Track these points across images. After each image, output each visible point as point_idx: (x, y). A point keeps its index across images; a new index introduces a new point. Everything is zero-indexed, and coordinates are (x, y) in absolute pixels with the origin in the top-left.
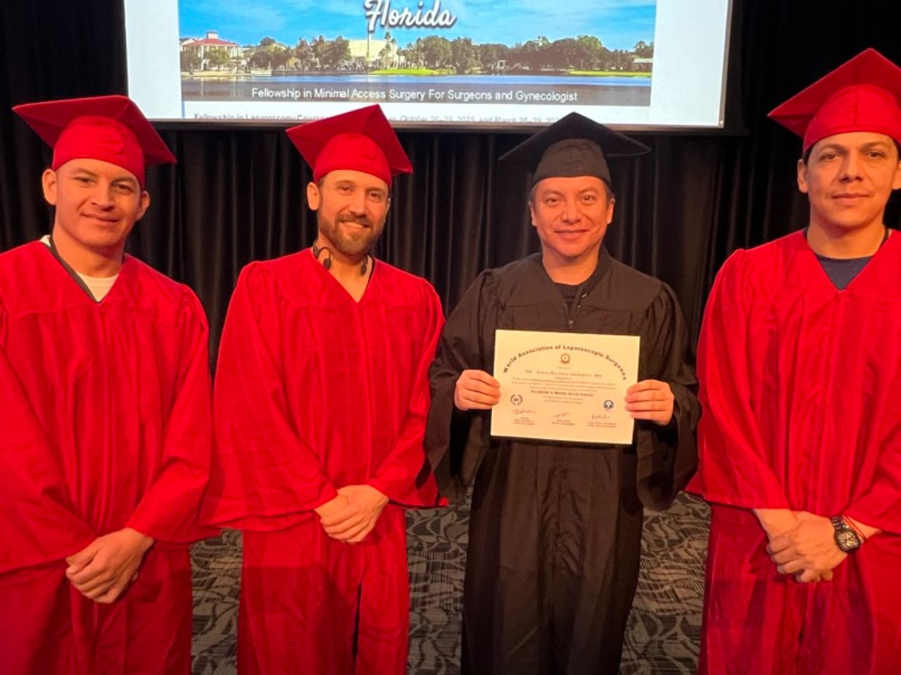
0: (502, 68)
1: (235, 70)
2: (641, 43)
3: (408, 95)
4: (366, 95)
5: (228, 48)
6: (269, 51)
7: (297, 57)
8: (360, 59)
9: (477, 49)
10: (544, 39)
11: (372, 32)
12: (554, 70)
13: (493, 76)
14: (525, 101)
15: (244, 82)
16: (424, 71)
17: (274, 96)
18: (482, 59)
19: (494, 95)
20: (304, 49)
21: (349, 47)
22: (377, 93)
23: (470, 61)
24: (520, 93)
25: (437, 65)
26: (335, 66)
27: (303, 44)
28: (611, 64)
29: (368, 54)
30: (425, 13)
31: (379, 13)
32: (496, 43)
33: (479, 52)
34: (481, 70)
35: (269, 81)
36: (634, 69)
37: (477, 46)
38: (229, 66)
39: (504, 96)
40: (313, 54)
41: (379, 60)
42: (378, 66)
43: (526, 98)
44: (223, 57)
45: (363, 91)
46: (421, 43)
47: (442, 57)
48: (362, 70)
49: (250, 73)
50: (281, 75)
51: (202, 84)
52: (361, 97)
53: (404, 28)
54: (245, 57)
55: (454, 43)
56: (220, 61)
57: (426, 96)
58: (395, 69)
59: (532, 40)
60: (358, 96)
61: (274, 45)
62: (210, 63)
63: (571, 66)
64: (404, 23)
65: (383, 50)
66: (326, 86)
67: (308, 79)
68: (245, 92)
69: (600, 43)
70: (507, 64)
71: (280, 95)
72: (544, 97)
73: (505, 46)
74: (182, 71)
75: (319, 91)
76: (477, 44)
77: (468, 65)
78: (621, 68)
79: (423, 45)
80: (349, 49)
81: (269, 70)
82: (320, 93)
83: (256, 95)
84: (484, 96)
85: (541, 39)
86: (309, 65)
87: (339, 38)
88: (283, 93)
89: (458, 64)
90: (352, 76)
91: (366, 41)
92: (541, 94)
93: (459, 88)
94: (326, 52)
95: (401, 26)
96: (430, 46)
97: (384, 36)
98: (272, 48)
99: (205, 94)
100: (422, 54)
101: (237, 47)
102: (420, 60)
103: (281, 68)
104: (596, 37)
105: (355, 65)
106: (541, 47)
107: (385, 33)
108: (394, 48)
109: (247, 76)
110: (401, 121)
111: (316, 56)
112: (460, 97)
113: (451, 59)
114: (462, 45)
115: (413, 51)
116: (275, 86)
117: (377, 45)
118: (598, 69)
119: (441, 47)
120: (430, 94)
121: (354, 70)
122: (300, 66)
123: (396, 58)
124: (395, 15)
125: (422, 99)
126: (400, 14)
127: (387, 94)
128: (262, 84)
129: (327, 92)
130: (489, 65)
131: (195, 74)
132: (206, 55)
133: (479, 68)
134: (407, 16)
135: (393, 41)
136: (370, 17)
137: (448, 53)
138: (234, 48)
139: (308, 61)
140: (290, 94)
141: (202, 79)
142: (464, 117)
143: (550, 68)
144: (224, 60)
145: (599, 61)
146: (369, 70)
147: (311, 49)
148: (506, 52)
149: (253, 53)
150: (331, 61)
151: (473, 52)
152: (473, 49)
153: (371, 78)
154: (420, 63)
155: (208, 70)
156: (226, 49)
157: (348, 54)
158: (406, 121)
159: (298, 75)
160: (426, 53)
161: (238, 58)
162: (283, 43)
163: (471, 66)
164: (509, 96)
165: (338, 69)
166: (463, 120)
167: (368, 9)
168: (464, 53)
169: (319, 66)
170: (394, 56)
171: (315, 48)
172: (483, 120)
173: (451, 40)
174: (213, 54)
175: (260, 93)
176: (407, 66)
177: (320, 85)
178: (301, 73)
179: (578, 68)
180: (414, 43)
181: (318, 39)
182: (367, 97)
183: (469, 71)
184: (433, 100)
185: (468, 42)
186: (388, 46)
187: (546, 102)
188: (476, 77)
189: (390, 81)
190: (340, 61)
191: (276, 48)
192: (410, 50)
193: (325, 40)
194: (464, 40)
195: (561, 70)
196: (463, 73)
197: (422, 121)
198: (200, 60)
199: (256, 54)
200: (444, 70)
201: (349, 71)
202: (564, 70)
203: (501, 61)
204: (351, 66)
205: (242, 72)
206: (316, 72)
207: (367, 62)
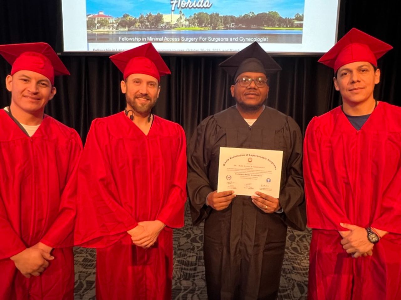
0: (233, 26)
1: (111, 28)
2: (298, 14)
4: (171, 39)
5: (109, 19)
6: (126, 20)
7: (139, 23)
8: (168, 23)
9: (222, 18)
10: (253, 13)
11: (174, 11)
12: (257, 27)
13: (229, 30)
14: (244, 42)
15: (115, 34)
16: (197, 28)
17: (129, 41)
18: (224, 23)
19: (229, 39)
20: (143, 19)
21: (163, 18)
22: (176, 38)
23: (218, 23)
24: (241, 38)
25: (203, 25)
26: (156, 27)
27: (142, 17)
28: (283, 24)
29: (171, 20)
30: (198, 2)
31: (177, 2)
32: (230, 15)
33: (222, 19)
34: (223, 28)
36: (294, 27)
38: (108, 27)
39: (234, 39)
40: (147, 21)
41: (177, 24)
42: (176, 26)
43: (244, 40)
45: (170, 37)
46: (196, 15)
47: (205, 22)
48: (169, 28)
49: (118, 30)
53: (188, 8)
54: (116, 23)
55: (211, 16)
57: (198, 40)
58: (184, 27)
59: (247, 14)
60: (167, 40)
61: (129, 17)
62: (100, 25)
63: (265, 25)
64: (188, 6)
65: (179, 18)
67: (144, 32)
68: (116, 39)
69: (279, 15)
70: (235, 25)
71: (131, 40)
72: (252, 40)
73: (234, 16)
74: (87, 29)
75: (149, 38)
76: (221, 16)
77: (217, 25)
78: (289, 26)
80: (163, 19)
81: (127, 29)
84: (225, 39)
85: (251, 13)
86: (145, 26)
87: (158, 14)
88: (133, 39)
89: (213, 25)
91: (170, 15)
94: (153, 20)
95: (186, 8)
96: (200, 17)
98: (128, 18)
100: (196, 20)
101: (112, 18)
102: (195, 23)
103: (132, 27)
104: (277, 12)
105: (166, 26)
106: (251, 17)
107: (180, 11)
108: (184, 18)
109: (117, 31)
110: (187, 51)
111: (148, 22)
112: (214, 40)
113: (210, 23)
114: (215, 16)
115: (192, 19)
116: (129, 36)
117: (176, 16)
118: (277, 26)
119: (205, 17)
120: (200, 39)
121: (165, 28)
122: (140, 27)
123: (184, 23)
124: (184, 3)
125: (196, 41)
126: (186, 2)
127: (180, 39)
128: (123, 35)
129: (153, 38)
130: (227, 25)
131: (93, 31)
132: (98, 22)
133: (222, 27)
134: (189, 3)
135: (183, 15)
136: (173, 4)
137: (208, 20)
139: (144, 24)
142: (216, 49)
143: (255, 26)
144: (106, 24)
145: (278, 23)
146: (172, 28)
148: (234, 19)
149: (119, 21)
150: (155, 24)
151: (220, 19)
152: (220, 18)
153: (173, 32)
154: (196, 25)
155: (99, 29)
156: (107, 19)
157: (162, 21)
158: (189, 51)
159: (140, 31)
160: (198, 20)
161: (113, 23)
162: (133, 16)
163: (219, 26)
164: (236, 39)
165: (158, 28)
166: (215, 51)
168: (216, 20)
169: (149, 26)
170: (183, 21)
171: (147, 18)
172: (224, 51)
173: (210, 14)
174: (101, 22)
175: (123, 39)
176: (189, 26)
177: (150, 35)
178: (141, 29)
179: (268, 26)
180: (193, 16)
181: (149, 14)
182: (171, 40)
183: (218, 28)
184: (202, 42)
185: (217, 15)
186: (181, 17)
188: (221, 30)
189: (182, 33)
190: (159, 24)
191: (130, 18)
192: (191, 19)
193: (152, 15)
194: (216, 14)
195: (260, 27)
196: (215, 29)
197: (196, 51)
198: (96, 24)
199: (121, 21)
200: (206, 28)
201: (163, 28)
202: (262, 27)
203: (232, 23)
204: (164, 26)
205: (114, 29)
206: (148, 29)
207: (171, 24)
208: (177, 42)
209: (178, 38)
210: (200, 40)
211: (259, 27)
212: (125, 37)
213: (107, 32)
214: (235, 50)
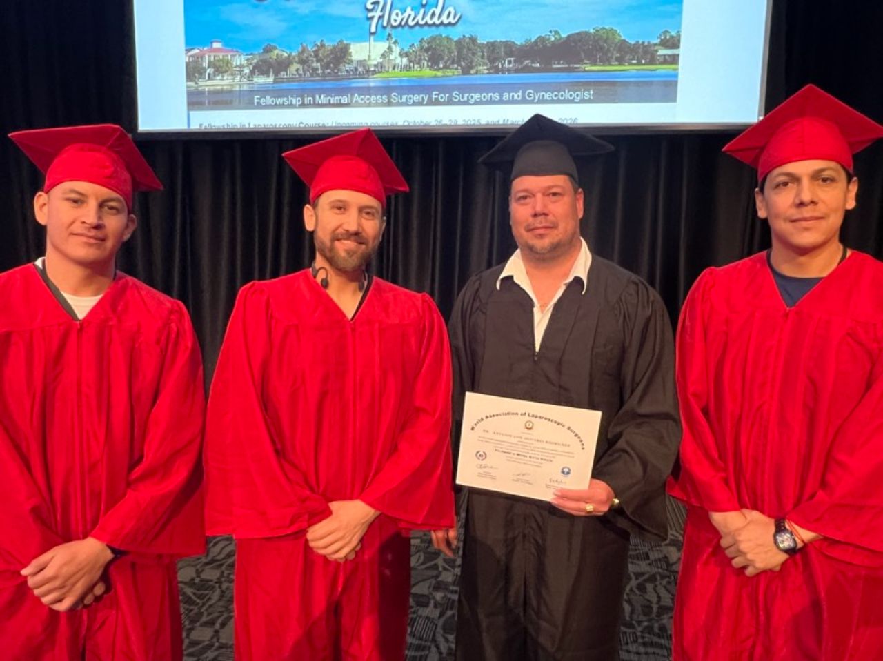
0: (511, 66)
1: (238, 78)
2: (666, 32)
3: (410, 98)
4: (368, 99)
5: (232, 56)
6: (270, 58)
7: (298, 63)
8: (362, 63)
9: (484, 48)
10: (557, 32)
11: (374, 34)
12: (567, 66)
13: (500, 75)
14: (536, 101)
15: (246, 91)
16: (428, 72)
18: (489, 58)
19: (501, 96)
20: (305, 55)
21: (350, 51)
22: (379, 97)
23: (476, 60)
24: (530, 93)
25: (441, 66)
26: (336, 71)
27: (304, 50)
28: (631, 57)
29: (369, 56)
30: (428, 11)
31: (381, 14)
32: (504, 40)
34: (487, 69)
35: (271, 88)
36: (658, 62)
37: (483, 44)
38: (232, 74)
39: (513, 96)
40: (315, 59)
41: (381, 63)
42: (380, 70)
43: (537, 98)
44: (227, 66)
46: (424, 43)
47: (446, 58)
48: (363, 74)
50: (283, 82)
51: (207, 94)
52: (363, 102)
54: (248, 65)
55: (459, 42)
56: (224, 70)
57: (430, 99)
58: (397, 71)
59: (543, 35)
60: (360, 101)
61: (276, 52)
62: (214, 72)
63: (585, 61)
64: (407, 23)
65: (385, 51)
66: (327, 92)
69: (619, 35)
70: (515, 61)
72: (556, 96)
73: (513, 42)
74: (187, 81)
75: (320, 97)
76: (482, 42)
77: (474, 64)
78: (643, 61)
79: (426, 45)
80: (351, 53)
81: (271, 77)
82: (321, 99)
83: (258, 103)
84: (491, 96)
85: (553, 33)
86: (311, 71)
87: (340, 41)
89: (462, 63)
90: (354, 80)
91: (367, 44)
92: (552, 93)
93: (463, 89)
94: (328, 55)
95: (403, 27)
96: (434, 47)
97: (386, 37)
98: (274, 54)
99: (209, 103)
100: (426, 55)
101: (240, 55)
102: (423, 61)
103: (283, 74)
104: (614, 28)
105: (356, 69)
106: (554, 41)
107: (387, 34)
108: (397, 50)
109: (249, 84)
110: (404, 126)
111: (317, 61)
112: (465, 99)
113: (456, 59)
114: (467, 44)
115: (416, 52)
117: (380, 47)
118: (617, 63)
119: (445, 46)
120: (434, 97)
121: (355, 74)
122: (301, 72)
124: (397, 15)
125: (425, 103)
126: (402, 14)
127: (389, 98)
128: (264, 92)
129: (328, 98)
130: (497, 64)
131: (200, 84)
132: (211, 64)
133: (485, 67)
134: (410, 15)
135: (395, 42)
136: (372, 18)
137: (453, 52)
138: (237, 56)
139: (309, 67)
140: (291, 101)
141: (207, 89)
142: (469, 120)
143: (563, 64)
144: (227, 69)
145: (618, 55)
146: (370, 73)
147: (313, 54)
148: (514, 49)
149: (255, 61)
150: (332, 65)
151: (479, 50)
152: (479, 47)
153: (373, 82)
154: (424, 64)
155: (212, 79)
156: (229, 57)
157: (349, 58)
158: (409, 125)
159: (299, 81)
160: (430, 53)
161: (241, 66)
162: (284, 49)
163: (476, 65)
165: (339, 74)
166: (469, 123)
167: (369, 11)
168: (470, 52)
169: (320, 71)
170: (396, 58)
171: (316, 54)
173: (455, 39)
174: (217, 64)
175: (262, 101)
176: (410, 68)
178: (302, 79)
179: (594, 63)
180: (417, 44)
181: (319, 44)
182: (368, 102)
183: (475, 70)
184: (437, 103)
185: (473, 40)
186: (390, 48)
187: (559, 101)
189: (392, 84)
190: (341, 65)
191: (277, 55)
192: (413, 51)
193: (326, 45)
194: (470, 38)
195: (576, 66)
196: (468, 73)
197: (425, 125)
198: (205, 70)
199: (258, 62)
200: (448, 70)
201: (350, 75)
202: (578, 66)
203: (509, 59)
204: (352, 70)
205: (245, 80)
206: (317, 78)
207: (368, 65)
208: (383, 105)
209: (384, 97)
210: (433, 100)
211: (571, 66)
212: (268, 97)
213: (229, 87)
214: (514, 120)
